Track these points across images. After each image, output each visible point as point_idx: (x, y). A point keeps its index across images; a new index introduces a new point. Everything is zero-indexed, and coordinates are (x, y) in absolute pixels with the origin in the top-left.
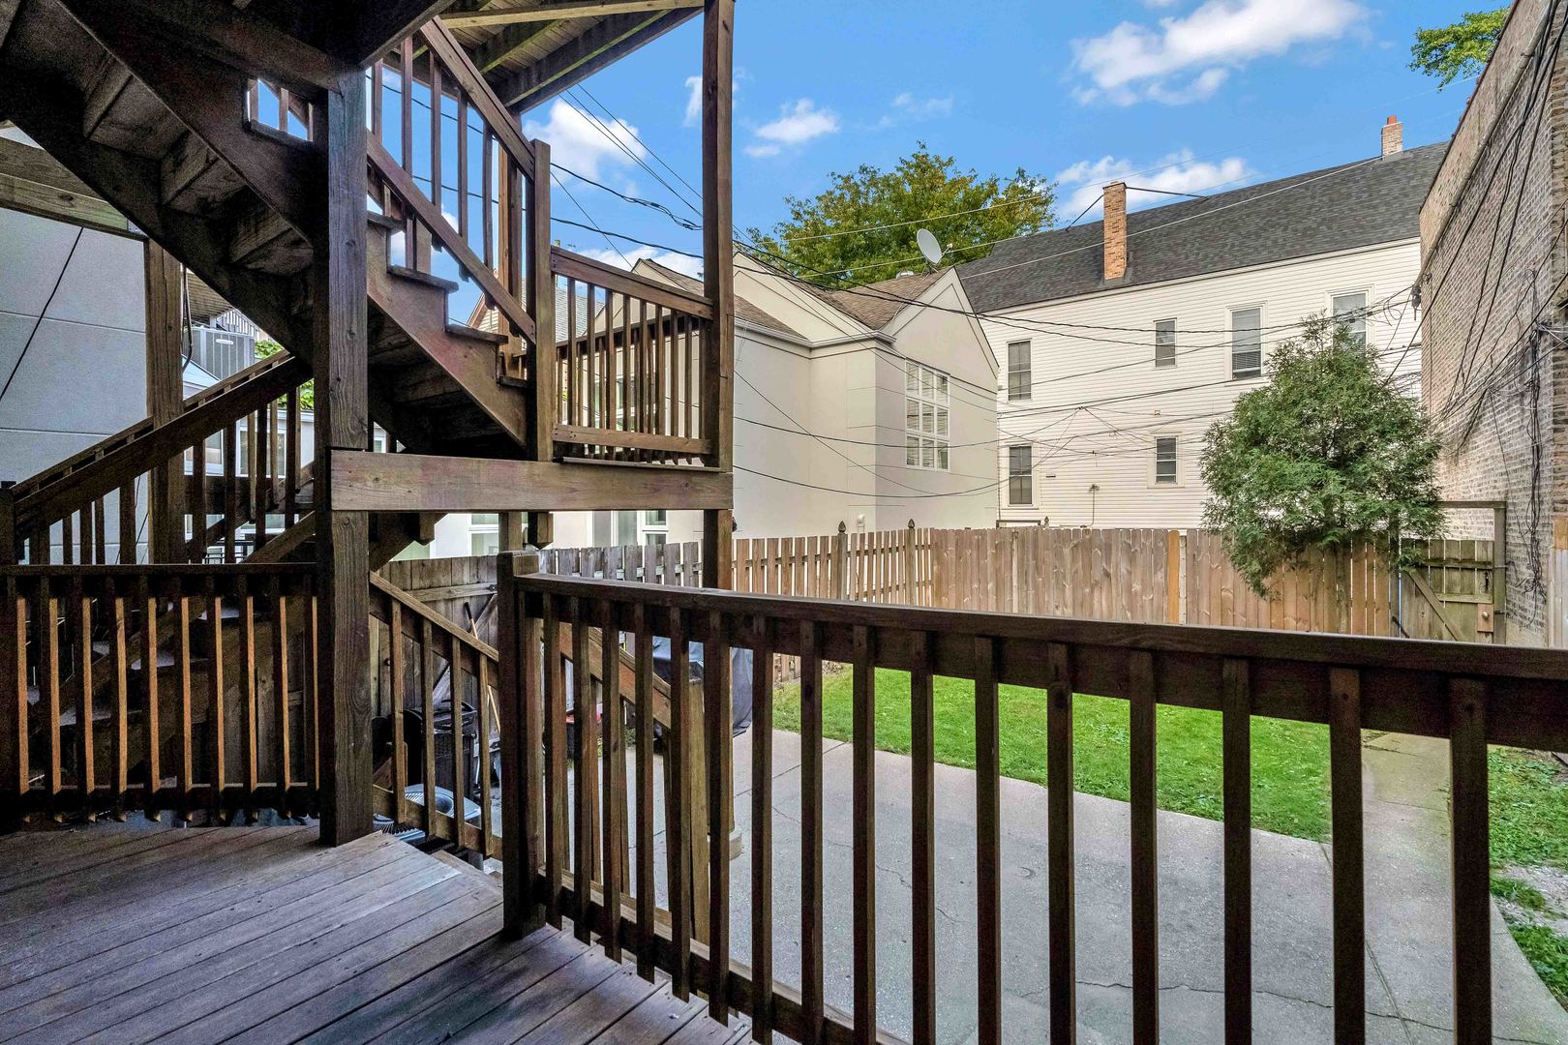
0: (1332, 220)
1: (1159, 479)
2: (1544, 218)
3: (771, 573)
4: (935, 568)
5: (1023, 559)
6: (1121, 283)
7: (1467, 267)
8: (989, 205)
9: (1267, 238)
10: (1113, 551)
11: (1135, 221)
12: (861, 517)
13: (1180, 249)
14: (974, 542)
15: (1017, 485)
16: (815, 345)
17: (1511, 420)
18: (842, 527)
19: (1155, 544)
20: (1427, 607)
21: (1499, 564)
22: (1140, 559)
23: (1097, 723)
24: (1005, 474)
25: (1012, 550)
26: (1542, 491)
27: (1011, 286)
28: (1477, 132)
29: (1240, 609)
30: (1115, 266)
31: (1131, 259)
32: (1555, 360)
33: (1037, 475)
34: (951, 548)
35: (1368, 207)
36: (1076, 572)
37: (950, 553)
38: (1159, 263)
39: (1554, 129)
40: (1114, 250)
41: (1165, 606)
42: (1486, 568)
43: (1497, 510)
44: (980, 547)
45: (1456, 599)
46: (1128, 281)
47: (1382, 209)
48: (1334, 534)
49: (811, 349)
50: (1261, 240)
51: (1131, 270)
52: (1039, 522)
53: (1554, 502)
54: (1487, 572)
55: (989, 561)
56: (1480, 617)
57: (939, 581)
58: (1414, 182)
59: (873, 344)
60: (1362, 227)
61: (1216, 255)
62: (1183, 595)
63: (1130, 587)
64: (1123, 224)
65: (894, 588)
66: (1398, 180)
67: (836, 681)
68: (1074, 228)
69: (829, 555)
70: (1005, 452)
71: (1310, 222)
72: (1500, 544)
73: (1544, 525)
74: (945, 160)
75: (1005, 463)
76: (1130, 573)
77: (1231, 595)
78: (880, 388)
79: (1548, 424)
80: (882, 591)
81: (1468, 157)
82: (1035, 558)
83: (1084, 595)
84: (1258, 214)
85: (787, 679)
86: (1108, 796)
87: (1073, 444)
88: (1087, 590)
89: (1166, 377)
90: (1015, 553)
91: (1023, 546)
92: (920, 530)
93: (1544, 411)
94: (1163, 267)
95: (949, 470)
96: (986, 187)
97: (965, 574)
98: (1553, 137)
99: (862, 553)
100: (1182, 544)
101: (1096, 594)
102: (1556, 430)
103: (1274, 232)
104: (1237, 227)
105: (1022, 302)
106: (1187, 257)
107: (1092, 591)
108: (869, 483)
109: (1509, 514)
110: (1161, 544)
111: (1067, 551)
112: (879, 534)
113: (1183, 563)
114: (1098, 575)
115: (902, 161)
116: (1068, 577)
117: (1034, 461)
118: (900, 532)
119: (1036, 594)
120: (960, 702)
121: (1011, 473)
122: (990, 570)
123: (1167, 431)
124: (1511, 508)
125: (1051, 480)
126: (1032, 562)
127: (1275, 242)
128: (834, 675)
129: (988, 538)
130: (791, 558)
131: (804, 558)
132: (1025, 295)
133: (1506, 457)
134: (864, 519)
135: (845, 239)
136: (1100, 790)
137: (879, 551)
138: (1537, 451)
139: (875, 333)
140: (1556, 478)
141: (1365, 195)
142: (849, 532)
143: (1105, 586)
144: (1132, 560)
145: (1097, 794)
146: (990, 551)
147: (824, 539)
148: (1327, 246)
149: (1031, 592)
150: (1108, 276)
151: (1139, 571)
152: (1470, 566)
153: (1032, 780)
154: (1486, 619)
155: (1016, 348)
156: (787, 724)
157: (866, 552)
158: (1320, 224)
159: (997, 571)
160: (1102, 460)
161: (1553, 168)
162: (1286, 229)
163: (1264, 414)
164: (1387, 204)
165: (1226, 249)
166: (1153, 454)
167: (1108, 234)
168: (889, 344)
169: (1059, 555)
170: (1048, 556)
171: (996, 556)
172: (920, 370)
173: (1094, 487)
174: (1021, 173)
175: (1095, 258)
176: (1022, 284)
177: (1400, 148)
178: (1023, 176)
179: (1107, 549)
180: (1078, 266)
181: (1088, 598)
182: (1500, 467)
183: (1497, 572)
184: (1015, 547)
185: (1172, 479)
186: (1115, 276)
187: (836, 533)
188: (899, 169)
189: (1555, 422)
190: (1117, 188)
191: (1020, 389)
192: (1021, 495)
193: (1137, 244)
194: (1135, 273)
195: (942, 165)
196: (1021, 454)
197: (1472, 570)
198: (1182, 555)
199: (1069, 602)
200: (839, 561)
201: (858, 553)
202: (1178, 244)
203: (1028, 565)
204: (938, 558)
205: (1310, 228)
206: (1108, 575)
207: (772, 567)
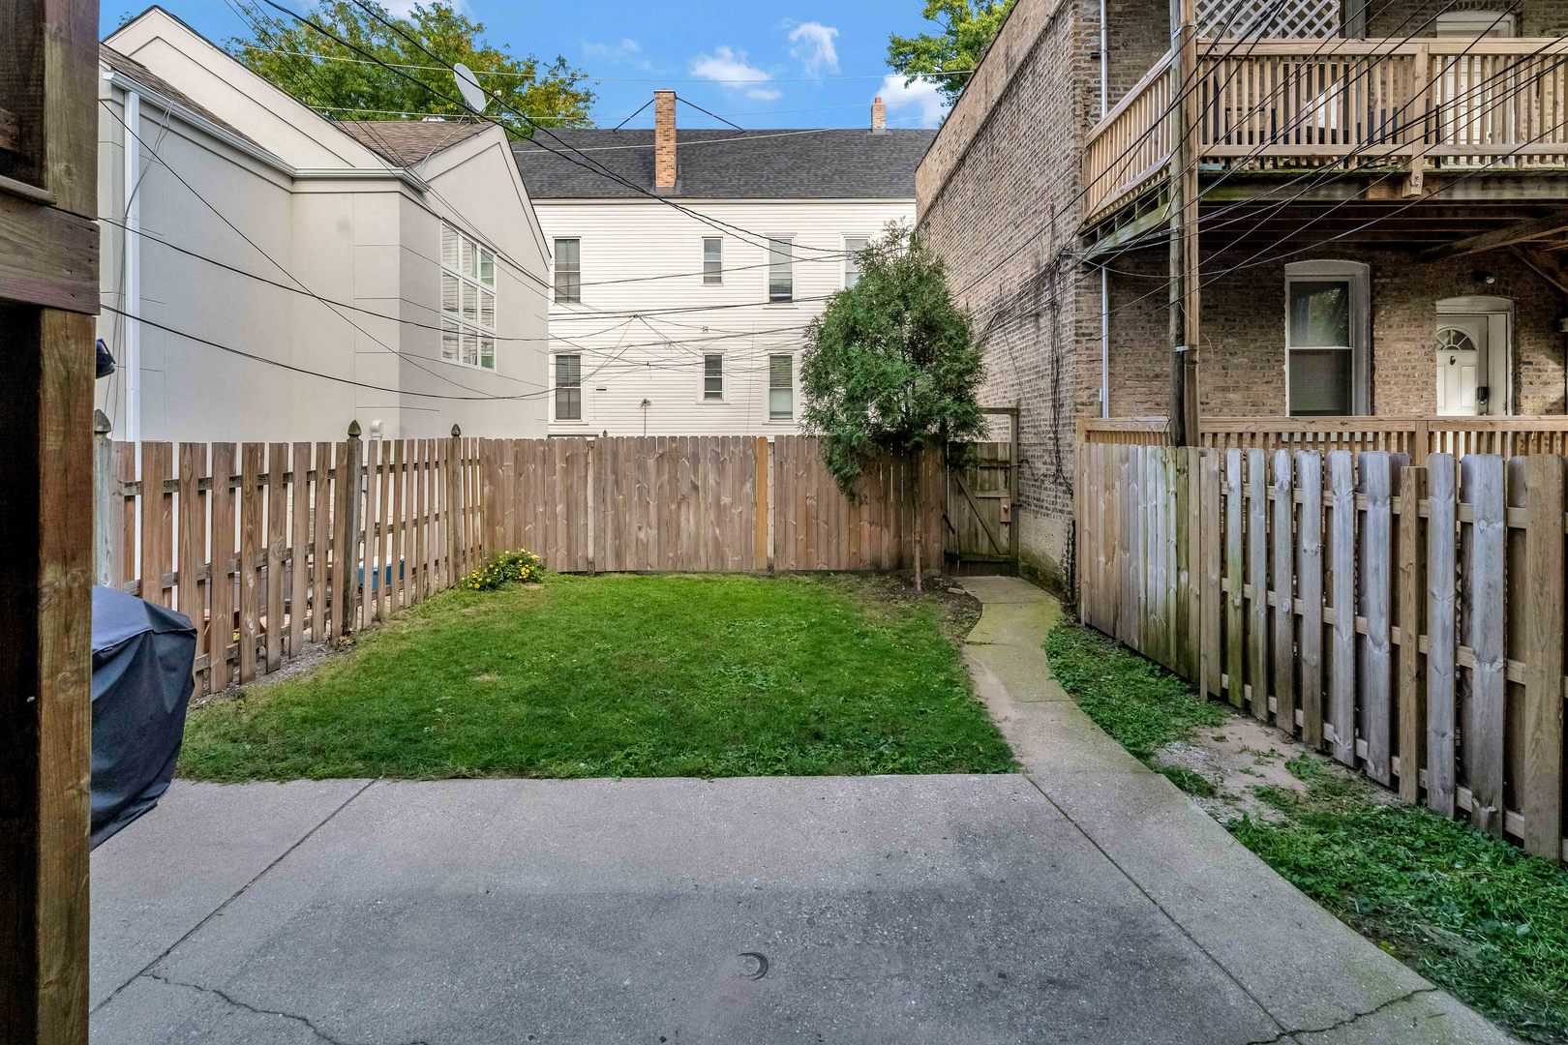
0: (842, 172)
1: (707, 395)
2: (1065, 159)
3: (221, 503)
4: (486, 489)
5: (600, 473)
6: (671, 193)
7: (972, 212)
8: (525, 89)
9: (795, 177)
10: (702, 461)
11: (682, 135)
12: (376, 423)
13: (723, 172)
14: (539, 454)
15: (564, 398)
16: (300, 173)
17: (1024, 337)
18: (354, 429)
19: (744, 452)
20: (967, 502)
21: (1014, 463)
22: (729, 468)
23: (726, 665)
24: (552, 384)
25: (587, 463)
26: (1062, 395)
27: (557, 176)
28: (984, 95)
29: (823, 517)
30: (666, 176)
31: (680, 173)
32: (1076, 280)
33: (586, 388)
34: (509, 463)
35: (867, 167)
36: (661, 486)
37: (506, 471)
38: (705, 181)
39: (1075, 82)
40: (665, 158)
41: (754, 519)
42: (1005, 466)
43: (1012, 416)
44: (546, 459)
45: (987, 495)
46: (678, 193)
47: (877, 171)
48: (919, 435)
49: (293, 179)
50: (790, 178)
51: (680, 182)
52: (597, 436)
53: (1076, 404)
54: (1006, 469)
55: (558, 477)
56: (1002, 511)
57: (492, 507)
58: (895, 155)
59: (397, 186)
60: (864, 182)
61: (755, 183)
62: (771, 506)
63: (718, 500)
64: (673, 134)
65: (432, 518)
66: (884, 151)
67: (346, 667)
68: (621, 131)
69: (331, 472)
70: (552, 358)
71: (827, 170)
72: (1014, 446)
73: (1064, 425)
74: (474, 24)
75: (552, 370)
76: (718, 483)
77: (815, 503)
78: (405, 247)
79: (1069, 337)
80: (416, 523)
81: (974, 118)
82: (615, 472)
83: (671, 513)
84: (786, 154)
85: (252, 677)
86: (792, 772)
87: (628, 354)
88: (674, 507)
89: (713, 294)
90: (590, 467)
91: (600, 459)
92: (466, 439)
93: (1064, 326)
94: (710, 185)
95: (495, 370)
96: (523, 67)
97: (527, 494)
98: (1074, 89)
99: (386, 470)
100: (770, 451)
101: (683, 509)
102: (1077, 342)
103: (799, 173)
104: (770, 162)
105: (570, 195)
106: (730, 181)
107: (679, 507)
108: (389, 372)
109: (1022, 419)
110: (750, 452)
111: (651, 462)
112: (411, 443)
113: (771, 472)
114: (685, 488)
115: (418, 8)
116: (653, 492)
117: (584, 371)
118: (440, 441)
119: (616, 515)
120: (548, 667)
121: (557, 384)
122: (559, 489)
123: (714, 347)
124: (1023, 413)
125: (603, 394)
126: (611, 478)
127: (801, 181)
128: (341, 656)
129: (557, 450)
130: (262, 477)
131: (287, 476)
132: (573, 188)
133: (1018, 371)
134: (383, 423)
135: (339, 79)
136: (779, 766)
137: (410, 467)
138: (1057, 361)
139: (399, 172)
140: (1077, 383)
141: (864, 157)
142: (365, 438)
143: (693, 502)
144: (721, 470)
145: (776, 773)
146: (559, 465)
147: (324, 447)
148: (841, 193)
149: (610, 513)
150: (659, 183)
151: (729, 482)
152: (995, 465)
153: (689, 774)
154: (1006, 511)
155: (562, 245)
156: (250, 766)
157: (392, 468)
158: (834, 174)
159: (568, 490)
160: (656, 373)
161: (1075, 116)
162: (808, 173)
163: (860, 313)
164: (879, 167)
165: (763, 180)
166: (701, 369)
167: (659, 141)
168: (419, 192)
169: (642, 467)
170: (629, 469)
171: (567, 471)
172: (460, 238)
173: (645, 402)
174: (562, 62)
175: (644, 164)
176: (569, 177)
177: (883, 126)
178: (564, 65)
179: (695, 459)
180: (628, 169)
181: (674, 515)
182: (1012, 379)
183: (1013, 470)
184: (590, 459)
185: (719, 396)
186: (666, 185)
187: (345, 438)
188: (414, 16)
189: (1077, 335)
190: (668, 95)
191: (568, 293)
192: (569, 409)
193: (685, 160)
194: (684, 185)
195: (470, 29)
196: (568, 364)
197: (996, 468)
198: (770, 463)
199: (654, 521)
200: (350, 481)
201: (380, 469)
202: (721, 167)
203: (606, 480)
204: (490, 476)
205: (827, 176)
206: (695, 488)
207: (222, 491)
